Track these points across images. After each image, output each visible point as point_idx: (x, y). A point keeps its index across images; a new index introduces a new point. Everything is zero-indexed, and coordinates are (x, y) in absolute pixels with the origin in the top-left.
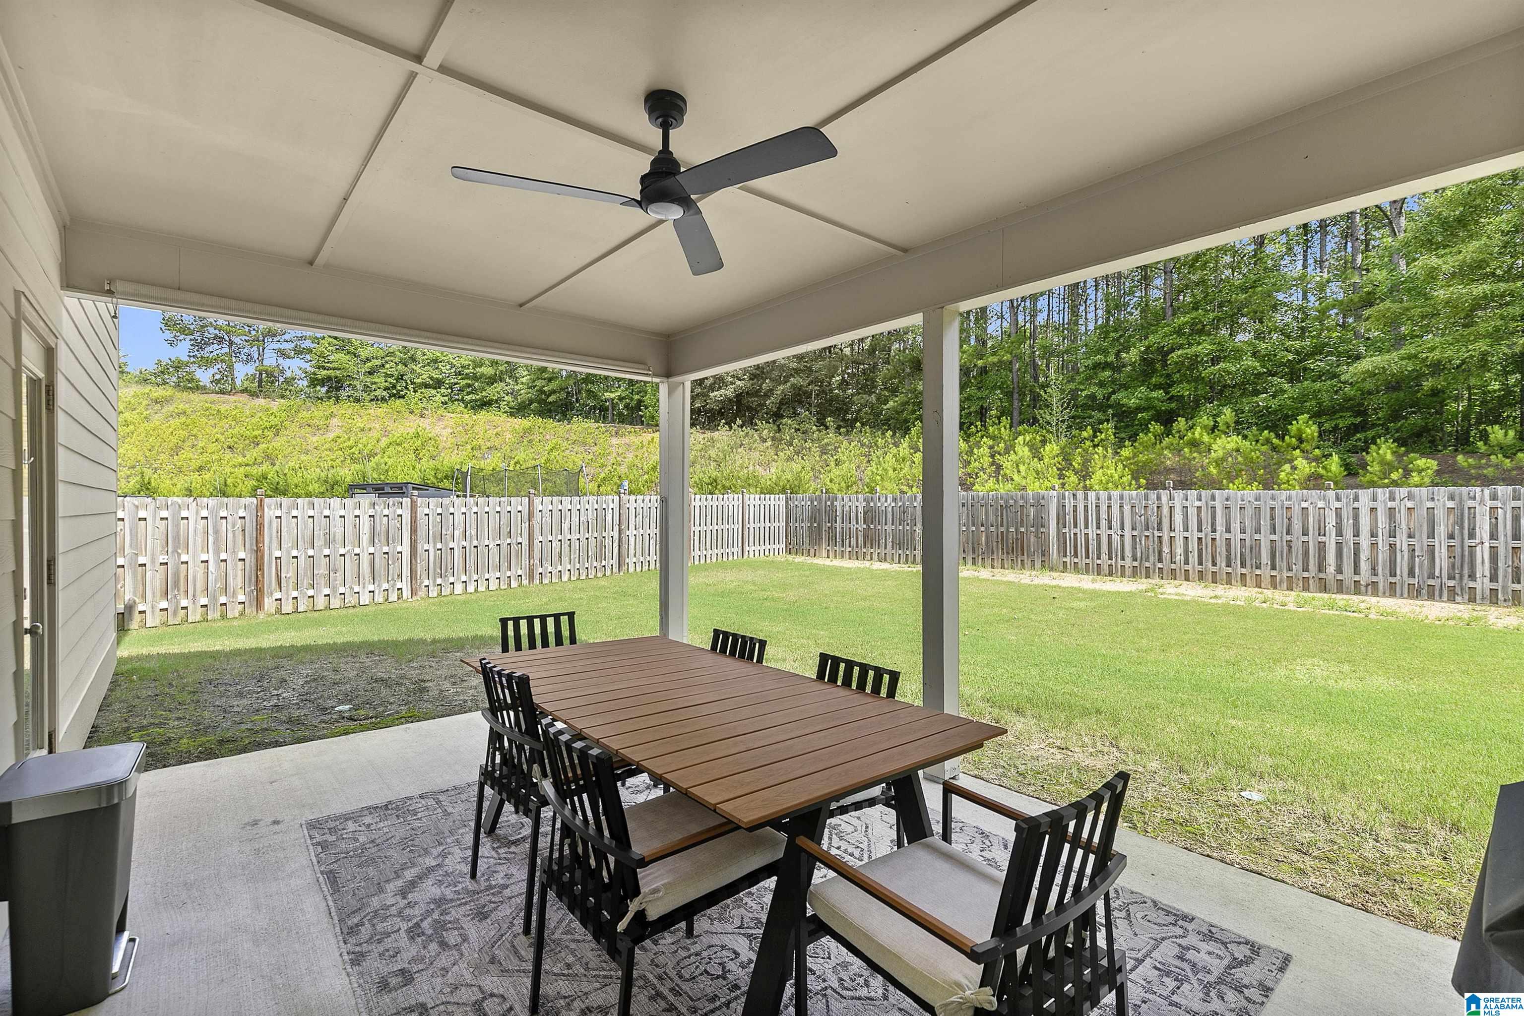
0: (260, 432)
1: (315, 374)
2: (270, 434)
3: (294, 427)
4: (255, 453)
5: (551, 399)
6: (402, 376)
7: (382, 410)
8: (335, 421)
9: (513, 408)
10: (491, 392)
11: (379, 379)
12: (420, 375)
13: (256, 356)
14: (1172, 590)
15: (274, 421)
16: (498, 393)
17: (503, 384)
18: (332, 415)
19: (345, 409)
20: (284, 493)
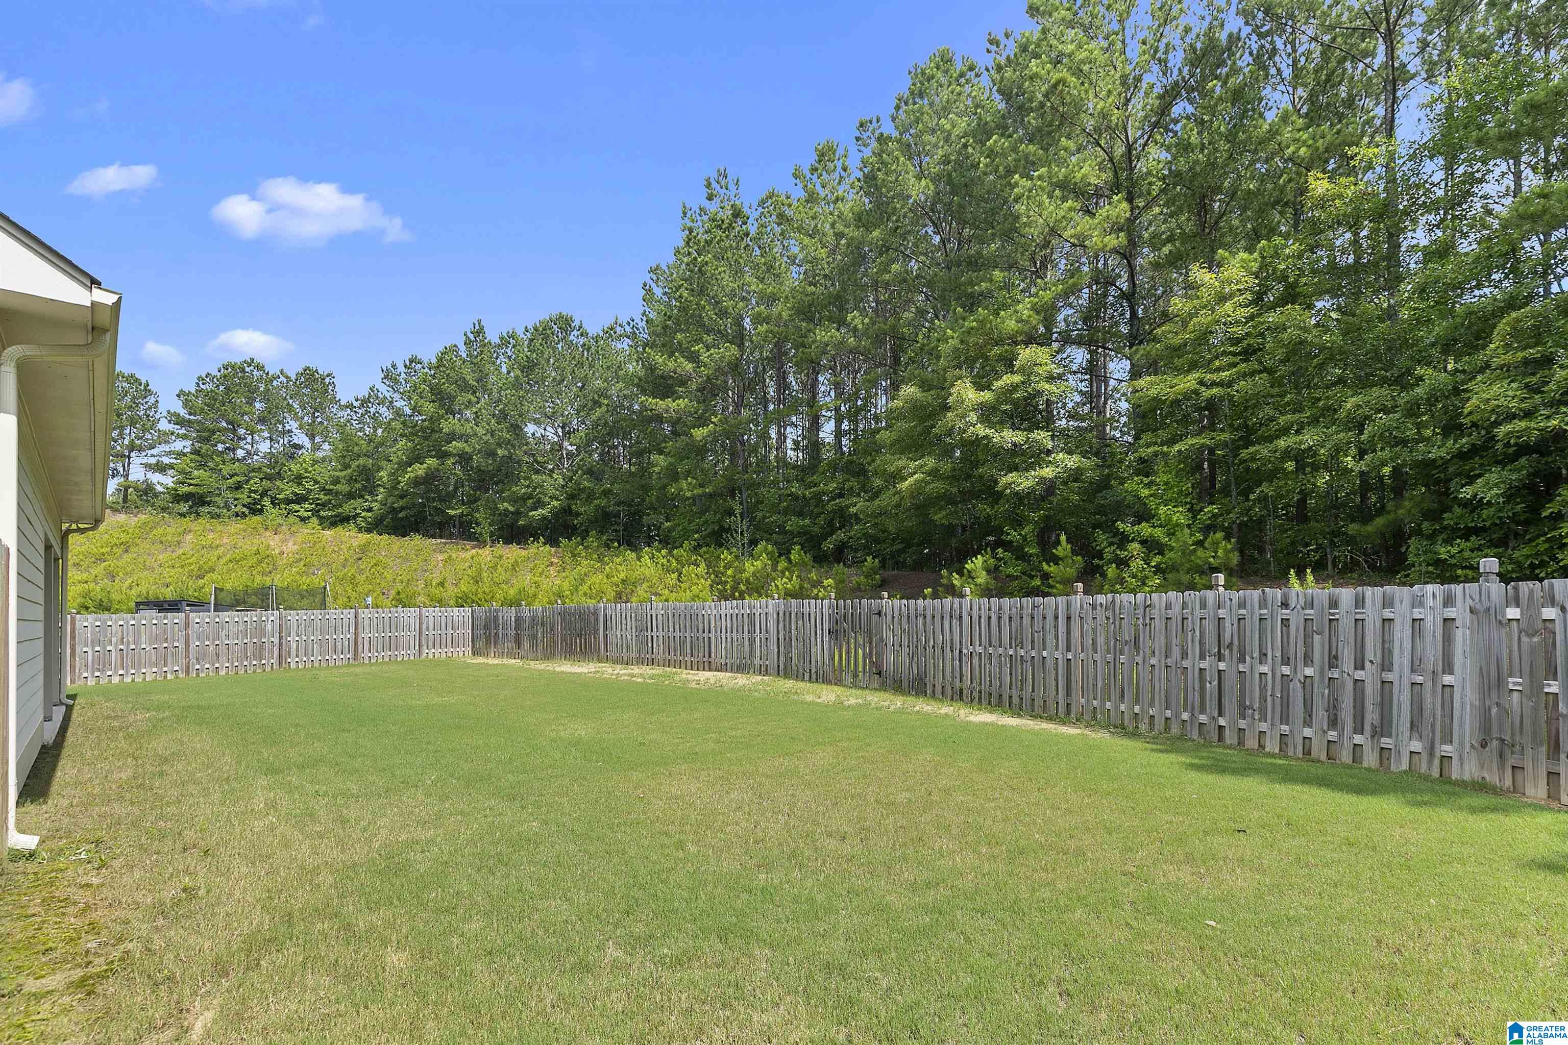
0: (109, 549)
1: (177, 490)
3: (146, 545)
4: (99, 569)
5: (400, 515)
6: (267, 491)
7: (237, 526)
8: (189, 537)
9: (371, 524)
10: (347, 508)
11: (243, 496)
12: (282, 490)
13: (121, 470)
14: (610, 670)
15: (124, 537)
16: (355, 509)
17: (361, 500)
18: (185, 532)
19: (202, 523)
20: (108, 609)
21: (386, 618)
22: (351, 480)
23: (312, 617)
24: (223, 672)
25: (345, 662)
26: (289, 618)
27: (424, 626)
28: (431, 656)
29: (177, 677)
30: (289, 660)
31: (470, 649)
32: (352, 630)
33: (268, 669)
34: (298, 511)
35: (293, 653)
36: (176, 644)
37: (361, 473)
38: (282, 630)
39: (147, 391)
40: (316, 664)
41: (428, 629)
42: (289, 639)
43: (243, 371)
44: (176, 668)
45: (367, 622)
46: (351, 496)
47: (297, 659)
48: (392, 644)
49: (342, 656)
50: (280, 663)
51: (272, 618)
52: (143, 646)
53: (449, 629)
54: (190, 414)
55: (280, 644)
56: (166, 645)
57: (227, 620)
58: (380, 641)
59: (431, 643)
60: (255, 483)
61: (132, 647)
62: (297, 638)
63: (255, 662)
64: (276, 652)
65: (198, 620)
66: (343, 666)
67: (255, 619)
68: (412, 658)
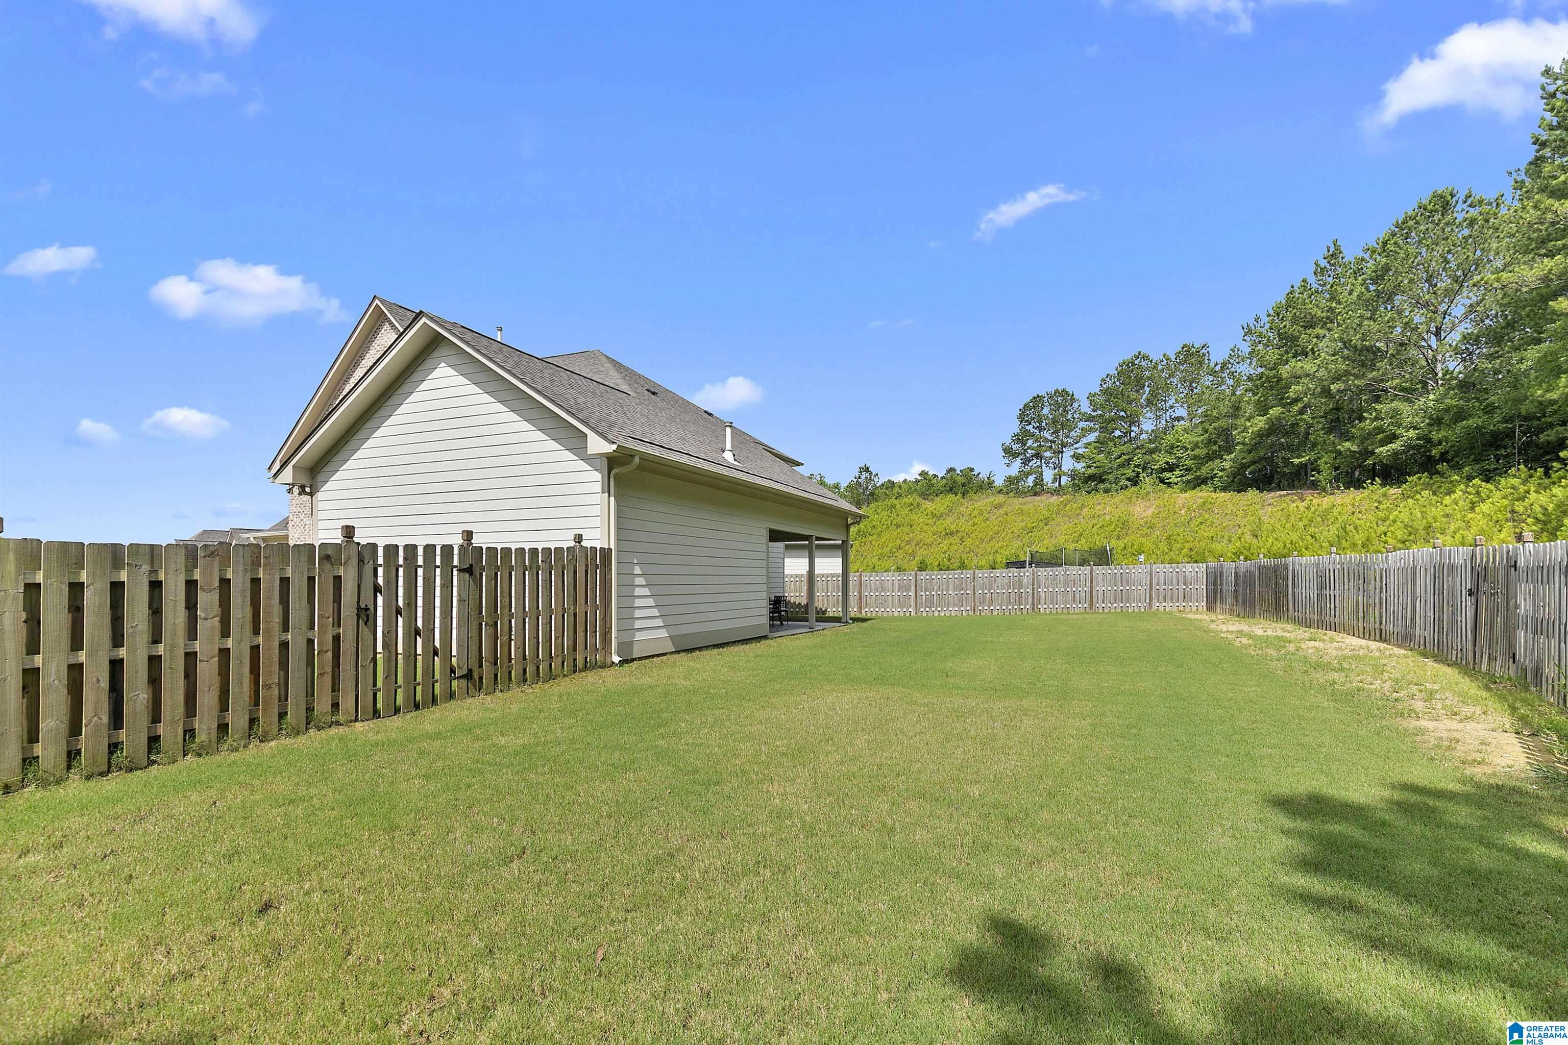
1: (1085, 473)
2: (1041, 524)
6: (1147, 464)
7: (1121, 497)
9: (1225, 483)
10: (1204, 471)
11: (1129, 471)
13: (1058, 464)
16: (1212, 470)
17: (1218, 461)
21: (1118, 575)
22: (1210, 442)
23: (1057, 573)
24: (995, 613)
25: (1082, 610)
26: (1039, 574)
27: (1154, 582)
28: (1162, 609)
29: (968, 614)
30: (1040, 606)
31: (1204, 604)
32: (1088, 584)
33: (1025, 612)
34: (1170, 478)
35: (1042, 601)
36: (968, 592)
37: (1219, 435)
38: (1036, 584)
39: (1073, 400)
40: (1060, 611)
41: (1158, 584)
42: (1039, 590)
43: (1133, 364)
44: (968, 608)
45: (1100, 577)
46: (1209, 458)
47: (1045, 606)
48: (1121, 597)
49: (1080, 606)
50: (1033, 609)
51: (1028, 574)
52: (950, 593)
53: (1181, 583)
54: (1094, 411)
55: (1033, 594)
56: (962, 592)
57: (998, 575)
58: (1113, 594)
59: (1161, 598)
60: (1138, 460)
61: (945, 593)
62: (1045, 590)
63: (1016, 607)
64: (1030, 600)
65: (980, 575)
66: (1081, 613)
67: (1016, 574)
68: (1143, 610)
